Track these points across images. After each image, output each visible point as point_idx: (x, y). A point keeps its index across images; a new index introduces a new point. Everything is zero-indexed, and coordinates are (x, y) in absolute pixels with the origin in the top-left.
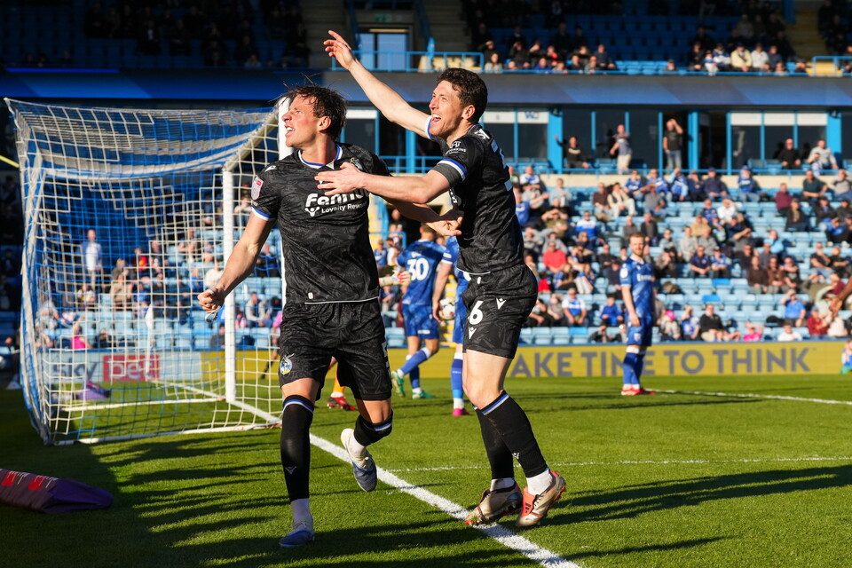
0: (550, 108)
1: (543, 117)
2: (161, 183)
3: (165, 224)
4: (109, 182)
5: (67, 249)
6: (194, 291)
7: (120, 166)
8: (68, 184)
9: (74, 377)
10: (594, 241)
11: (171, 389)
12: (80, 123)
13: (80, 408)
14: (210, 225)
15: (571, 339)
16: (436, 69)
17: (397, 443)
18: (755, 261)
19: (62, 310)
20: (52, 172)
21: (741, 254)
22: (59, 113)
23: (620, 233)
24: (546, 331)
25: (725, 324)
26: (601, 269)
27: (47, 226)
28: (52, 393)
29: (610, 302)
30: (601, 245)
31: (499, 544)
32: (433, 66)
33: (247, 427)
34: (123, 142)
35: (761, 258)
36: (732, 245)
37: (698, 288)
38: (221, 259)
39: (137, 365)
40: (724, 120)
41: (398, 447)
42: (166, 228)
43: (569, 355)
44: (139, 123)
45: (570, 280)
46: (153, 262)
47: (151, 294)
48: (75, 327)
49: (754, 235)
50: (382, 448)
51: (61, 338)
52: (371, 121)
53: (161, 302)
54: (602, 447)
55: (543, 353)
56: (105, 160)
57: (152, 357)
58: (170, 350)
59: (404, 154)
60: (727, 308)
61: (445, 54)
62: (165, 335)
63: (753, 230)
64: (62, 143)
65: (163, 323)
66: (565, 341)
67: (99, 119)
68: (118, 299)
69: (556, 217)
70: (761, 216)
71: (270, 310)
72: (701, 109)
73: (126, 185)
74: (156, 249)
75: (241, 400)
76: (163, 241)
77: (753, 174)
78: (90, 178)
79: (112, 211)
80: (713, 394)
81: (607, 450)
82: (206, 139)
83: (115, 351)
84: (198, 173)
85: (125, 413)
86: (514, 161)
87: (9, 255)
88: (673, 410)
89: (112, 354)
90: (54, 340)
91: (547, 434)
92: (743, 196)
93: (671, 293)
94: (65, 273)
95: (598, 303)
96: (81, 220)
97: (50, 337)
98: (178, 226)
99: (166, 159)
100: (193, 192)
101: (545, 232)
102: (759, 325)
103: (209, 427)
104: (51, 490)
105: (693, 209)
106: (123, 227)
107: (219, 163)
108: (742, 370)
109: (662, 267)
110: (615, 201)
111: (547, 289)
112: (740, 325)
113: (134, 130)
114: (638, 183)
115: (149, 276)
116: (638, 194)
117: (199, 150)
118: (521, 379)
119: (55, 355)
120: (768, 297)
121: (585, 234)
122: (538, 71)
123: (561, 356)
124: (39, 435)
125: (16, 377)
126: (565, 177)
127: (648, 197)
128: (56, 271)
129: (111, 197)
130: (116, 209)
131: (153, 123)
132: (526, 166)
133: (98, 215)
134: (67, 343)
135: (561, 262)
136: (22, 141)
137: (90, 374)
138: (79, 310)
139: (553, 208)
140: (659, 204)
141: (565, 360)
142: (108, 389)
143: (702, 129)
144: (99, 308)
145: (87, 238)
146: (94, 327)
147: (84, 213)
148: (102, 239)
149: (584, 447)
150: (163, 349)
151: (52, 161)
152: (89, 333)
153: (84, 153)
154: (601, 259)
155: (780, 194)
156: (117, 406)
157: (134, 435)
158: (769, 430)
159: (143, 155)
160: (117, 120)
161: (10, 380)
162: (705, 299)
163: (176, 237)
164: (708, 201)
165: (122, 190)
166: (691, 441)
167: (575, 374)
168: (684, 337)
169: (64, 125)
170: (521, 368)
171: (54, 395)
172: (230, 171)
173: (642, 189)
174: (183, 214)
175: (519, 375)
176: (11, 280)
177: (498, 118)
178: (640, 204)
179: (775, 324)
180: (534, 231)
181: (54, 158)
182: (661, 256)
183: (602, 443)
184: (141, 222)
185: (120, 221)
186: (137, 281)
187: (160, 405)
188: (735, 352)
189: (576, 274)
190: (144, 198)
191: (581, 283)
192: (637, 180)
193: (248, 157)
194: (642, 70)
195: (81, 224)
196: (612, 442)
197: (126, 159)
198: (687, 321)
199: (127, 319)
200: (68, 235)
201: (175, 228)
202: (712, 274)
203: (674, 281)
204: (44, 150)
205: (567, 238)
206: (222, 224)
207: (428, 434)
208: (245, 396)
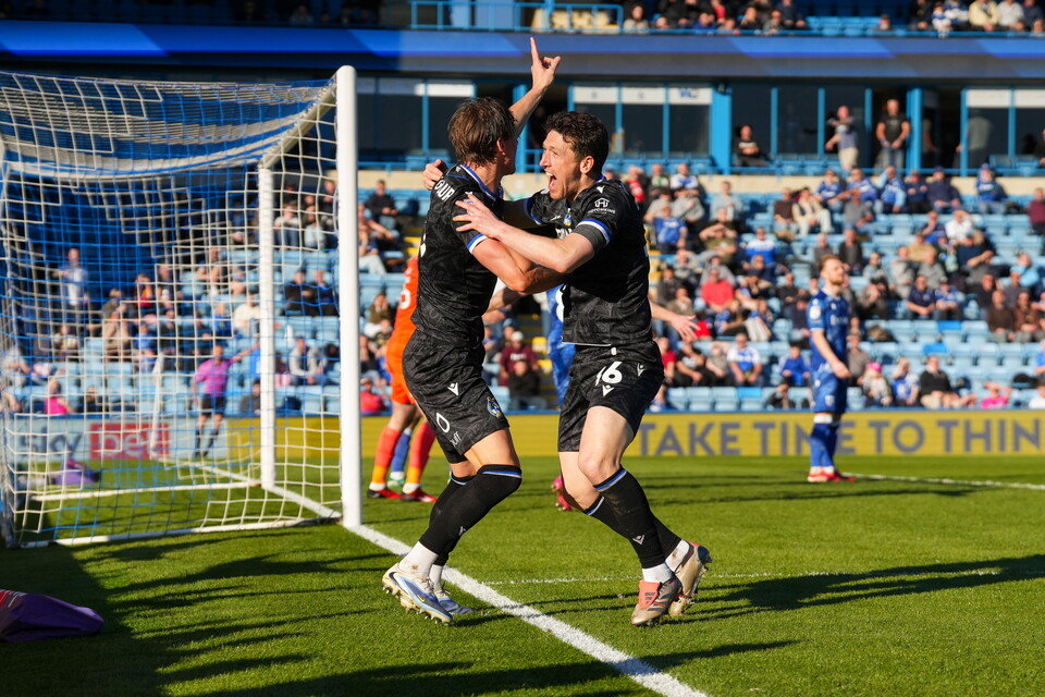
0: (715, 82)
1: (704, 96)
2: (173, 183)
3: (178, 241)
4: (100, 182)
5: (41, 275)
6: (219, 334)
7: (116, 159)
8: (41, 184)
9: (49, 453)
10: (773, 269)
11: (185, 471)
12: (59, 99)
13: (59, 495)
14: (241, 243)
15: (740, 404)
16: (557, 27)
17: (497, 545)
18: (997, 298)
19: (33, 360)
20: (19, 167)
21: (978, 287)
22: (29, 84)
23: (810, 257)
24: (704, 392)
25: (954, 383)
26: (782, 307)
27: (13, 243)
28: (19, 475)
29: (794, 353)
30: (783, 274)
31: (635, 684)
32: (552, 24)
33: (290, 522)
34: (119, 125)
35: (1005, 293)
36: (967, 274)
37: (917, 334)
38: (255, 291)
39: (138, 437)
40: (956, 100)
41: (499, 552)
42: (179, 247)
43: (736, 426)
44: (142, 100)
45: (739, 322)
46: (161, 294)
47: (159, 338)
48: (51, 384)
49: (996, 261)
50: (477, 552)
51: (31, 399)
53: (173, 350)
54: (780, 553)
55: (701, 423)
56: (94, 151)
57: (160, 426)
58: (184, 417)
60: (958, 362)
61: (569, 6)
62: (177, 396)
63: (995, 253)
64: (33, 127)
65: (176, 378)
66: (731, 407)
67: (85, 94)
68: (113, 345)
69: (719, 235)
70: (1007, 233)
71: (324, 362)
72: (924, 84)
73: (123, 186)
74: (165, 275)
75: (282, 485)
76: (174, 265)
77: (996, 175)
78: (73, 176)
79: (105, 222)
80: (937, 480)
81: (787, 557)
82: (235, 123)
83: (107, 416)
84: (224, 170)
85: (121, 503)
86: (662, 158)
88: (881, 502)
89: (104, 421)
91: (704, 534)
92: (983, 206)
93: (880, 341)
94: (37, 308)
95: (778, 353)
96: (59, 234)
97: (16, 397)
98: (196, 243)
99: (179, 151)
100: (217, 197)
101: (705, 255)
102: (1004, 387)
103: (238, 522)
104: (15, 610)
105: (911, 224)
106: (118, 245)
107: (254, 157)
108: (978, 448)
109: (866, 304)
110: (803, 212)
111: (706, 334)
112: (976, 386)
113: (134, 109)
114: (834, 187)
115: (154, 313)
116: (835, 203)
117: (225, 138)
118: (669, 459)
119: (23, 422)
120: (1016, 348)
121: (759, 258)
122: (697, 31)
123: (725, 427)
126: (733, 179)
127: (849, 208)
128: (24, 306)
129: (102, 203)
130: (109, 219)
131: (161, 100)
132: (679, 163)
133: (85, 229)
134: (40, 406)
135: (726, 297)
137: (72, 449)
138: (58, 360)
139: (717, 222)
140: (863, 216)
141: (731, 432)
142: (96, 469)
143: (926, 113)
145: (67, 260)
147: (64, 226)
148: (88, 261)
149: (755, 552)
150: (175, 414)
151: (19, 151)
152: (70, 392)
153: (65, 141)
154: (782, 293)
155: (1034, 203)
156: (109, 493)
157: (134, 534)
158: (1015, 532)
159: (147, 144)
160: (110, 95)
162: (927, 349)
163: (192, 260)
164: (932, 214)
165: (117, 194)
166: (904, 545)
167: (745, 452)
168: (896, 402)
169: (36, 102)
170: (670, 443)
171: (22, 479)
172: (269, 168)
173: (841, 195)
174: (203, 227)
175: (667, 453)
177: (641, 96)
178: (838, 218)
179: (1025, 385)
180: (690, 254)
181: (21, 147)
182: (866, 289)
183: (780, 548)
184: (145, 238)
185: (115, 236)
186: (138, 321)
187: (170, 492)
188: (968, 424)
189: (746, 314)
190: (148, 205)
191: (754, 326)
192: (833, 183)
193: (294, 150)
194: (843, 29)
195: (60, 240)
196: (794, 546)
197: (123, 150)
198: (901, 379)
199: (125, 372)
200: (41, 255)
201: (192, 247)
202: (936, 315)
203: (883, 324)
204: (8, 136)
205: (736, 263)
206: (257, 242)
207: (540, 533)
208: (289, 480)
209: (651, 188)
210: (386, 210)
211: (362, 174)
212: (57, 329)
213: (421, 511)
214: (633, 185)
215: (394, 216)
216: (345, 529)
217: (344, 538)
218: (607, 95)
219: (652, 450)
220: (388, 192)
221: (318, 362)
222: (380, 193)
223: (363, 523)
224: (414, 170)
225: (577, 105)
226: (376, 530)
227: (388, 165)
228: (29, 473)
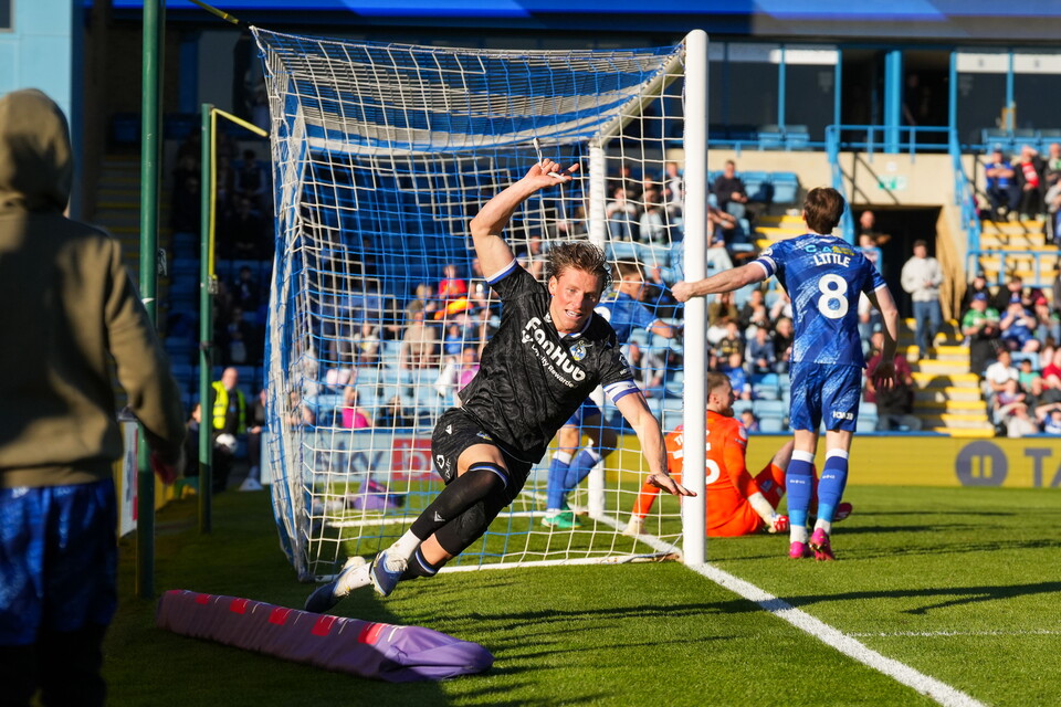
2: (492, 163)
4: (409, 160)
5: (339, 267)
7: (431, 131)
9: (348, 473)
12: (369, 70)
13: (359, 521)
19: (329, 365)
20: (325, 144)
22: (337, 53)
33: (622, 559)
44: (462, 72)
51: (326, 409)
52: (830, 68)
56: (408, 129)
59: (881, 121)
64: (341, 101)
67: (398, 64)
71: (661, 371)
73: (435, 166)
75: (613, 515)
79: (414, 208)
82: (568, 94)
87: (246, 275)
90: (315, 414)
94: (335, 305)
97: (308, 408)
103: (562, 556)
106: (429, 235)
107: (583, 134)
113: (454, 81)
124: (292, 566)
125: (254, 471)
128: (321, 303)
129: (411, 187)
130: (419, 205)
131: (485, 70)
136: (276, 94)
137: (373, 468)
138: (357, 366)
144: (388, 362)
146: (381, 393)
151: (325, 127)
152: (371, 405)
159: (466, 117)
160: (428, 65)
161: (245, 475)
165: (429, 175)
172: (603, 147)
176: (250, 316)
177: (1037, 64)
184: (458, 227)
185: (425, 224)
190: (463, 188)
197: (438, 124)
200: (342, 245)
204: (311, 111)
207: (916, 577)
208: (621, 509)
209: (1047, 172)
210: (736, 196)
211: (711, 153)
212: (357, 330)
213: (774, 547)
214: (1026, 168)
215: (745, 204)
216: (686, 567)
217: (684, 577)
218: (996, 63)
219: (1047, 481)
220: (737, 175)
221: (654, 372)
222: (729, 175)
223: (706, 561)
224: (767, 149)
225: (960, 75)
226: (722, 568)
227: (738, 143)
228: (326, 495)
